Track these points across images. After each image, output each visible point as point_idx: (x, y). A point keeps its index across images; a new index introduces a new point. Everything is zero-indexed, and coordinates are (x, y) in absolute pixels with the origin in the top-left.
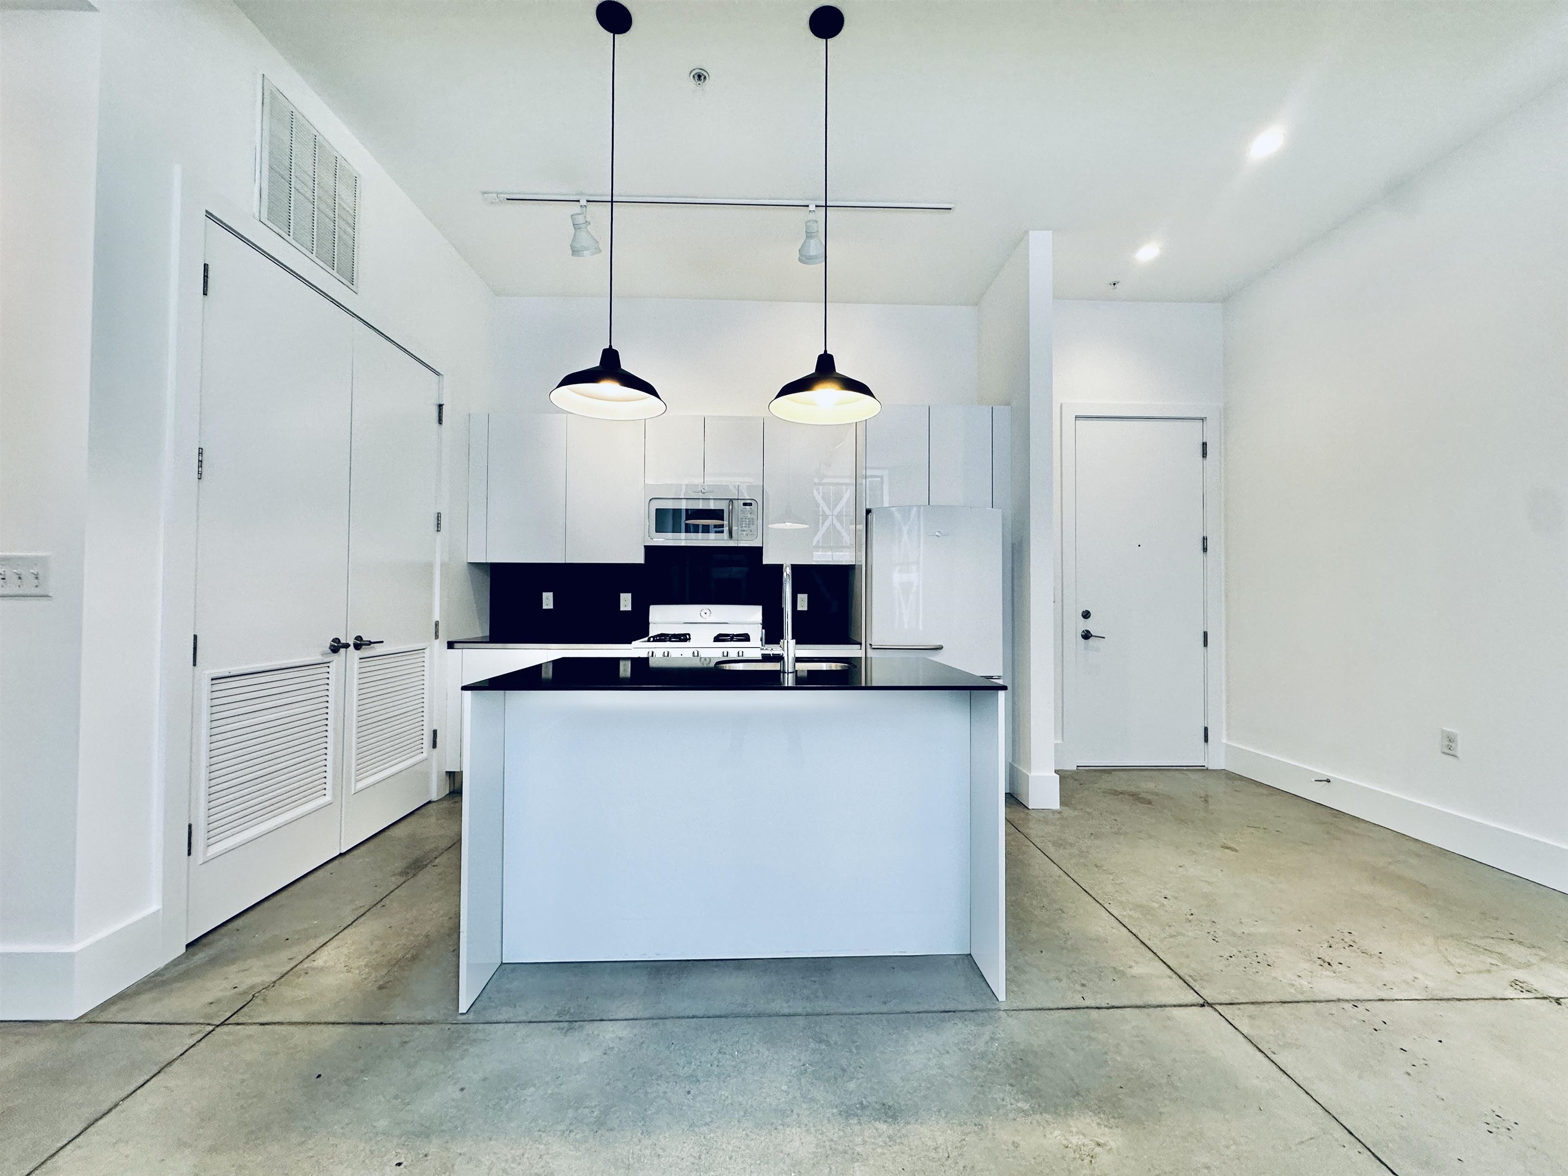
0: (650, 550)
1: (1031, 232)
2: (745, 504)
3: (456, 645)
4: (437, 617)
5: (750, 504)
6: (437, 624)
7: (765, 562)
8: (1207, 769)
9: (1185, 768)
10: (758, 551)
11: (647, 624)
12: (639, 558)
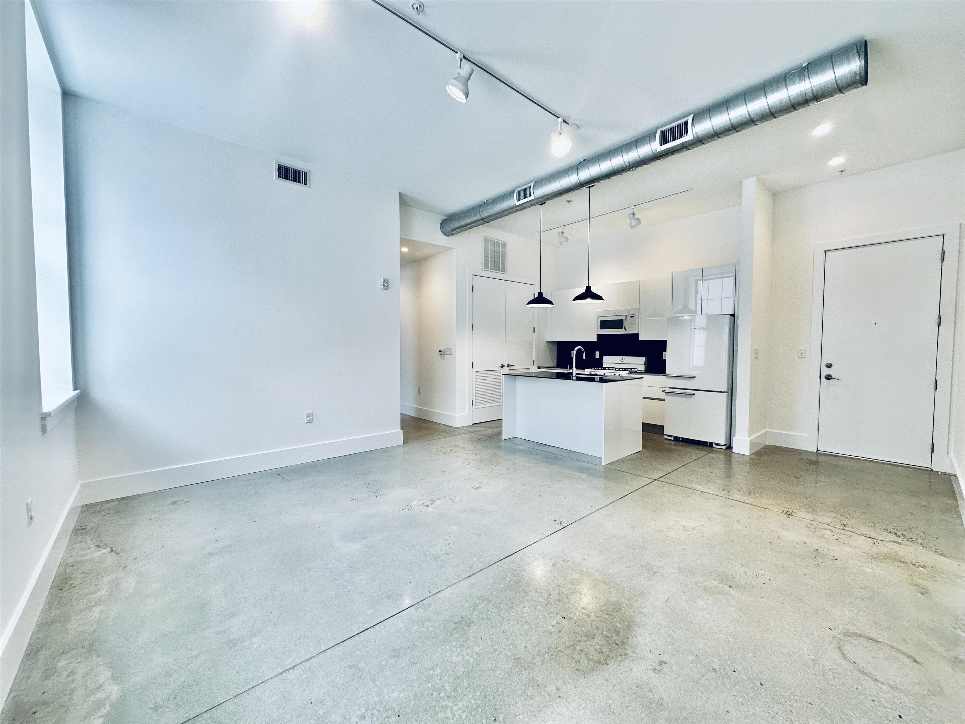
0: (599, 336)
1: (743, 181)
2: (631, 317)
3: (541, 368)
4: (534, 359)
5: (633, 317)
6: (534, 361)
7: (639, 340)
8: (932, 470)
9: (909, 466)
10: (637, 335)
11: (602, 363)
12: (595, 339)
